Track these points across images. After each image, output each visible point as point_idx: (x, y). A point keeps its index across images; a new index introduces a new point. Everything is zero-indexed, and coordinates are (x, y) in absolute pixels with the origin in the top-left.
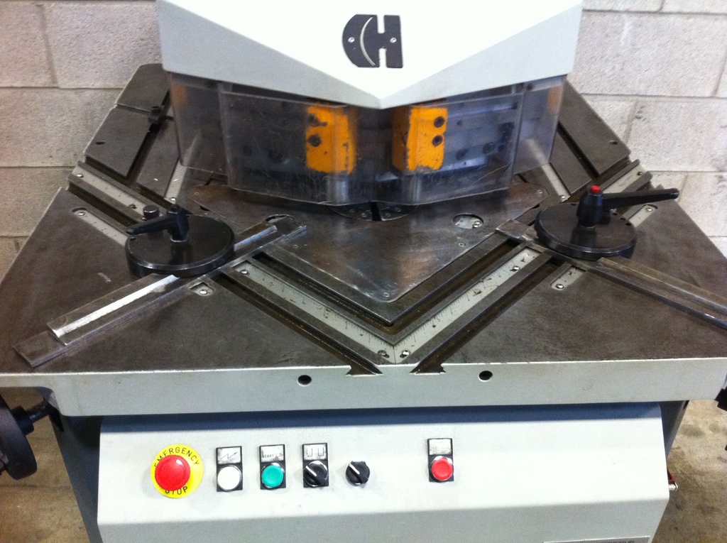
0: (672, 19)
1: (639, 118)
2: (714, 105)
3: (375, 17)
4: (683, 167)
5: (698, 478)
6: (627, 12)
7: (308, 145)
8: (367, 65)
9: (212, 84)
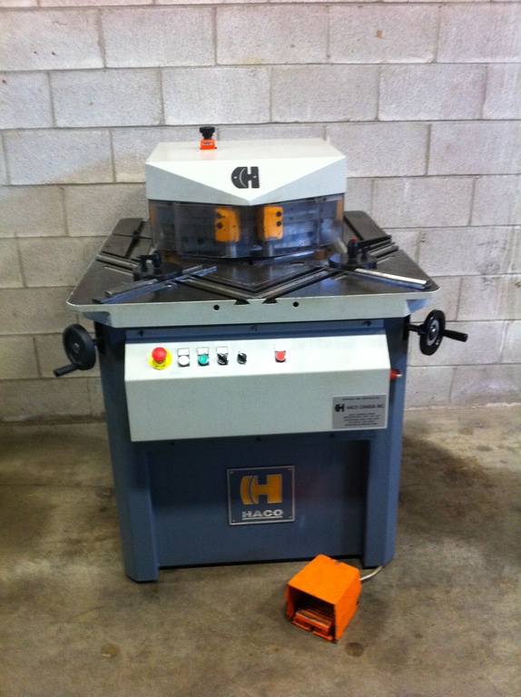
0: (434, 179)
1: (423, 242)
2: (470, 231)
3: (246, 168)
4: (458, 273)
5: (485, 471)
6: (405, 177)
7: (216, 228)
8: (243, 187)
9: (170, 203)
